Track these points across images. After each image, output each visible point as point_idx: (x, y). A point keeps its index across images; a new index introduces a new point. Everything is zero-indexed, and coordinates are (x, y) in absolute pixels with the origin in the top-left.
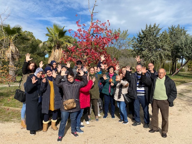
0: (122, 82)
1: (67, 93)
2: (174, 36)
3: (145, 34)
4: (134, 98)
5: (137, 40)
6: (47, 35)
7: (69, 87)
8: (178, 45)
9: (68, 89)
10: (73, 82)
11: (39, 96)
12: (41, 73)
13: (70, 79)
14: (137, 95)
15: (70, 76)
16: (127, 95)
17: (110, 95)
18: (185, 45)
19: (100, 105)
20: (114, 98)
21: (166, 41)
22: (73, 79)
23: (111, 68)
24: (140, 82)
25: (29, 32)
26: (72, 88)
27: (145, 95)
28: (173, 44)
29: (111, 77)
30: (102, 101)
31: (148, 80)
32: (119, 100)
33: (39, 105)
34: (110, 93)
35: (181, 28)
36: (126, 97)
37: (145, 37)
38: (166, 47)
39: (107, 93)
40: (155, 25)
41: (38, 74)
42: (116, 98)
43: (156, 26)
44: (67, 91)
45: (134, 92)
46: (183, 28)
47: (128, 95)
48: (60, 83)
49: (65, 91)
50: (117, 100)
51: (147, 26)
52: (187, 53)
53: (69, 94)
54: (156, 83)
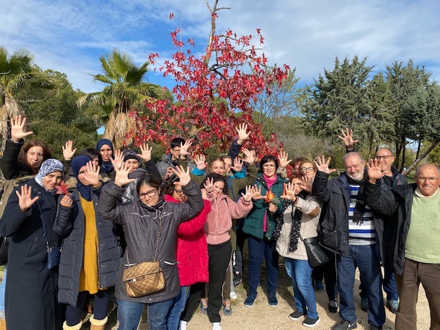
0: (301, 203)
1: (136, 243)
2: (401, 86)
3: (334, 82)
4: (340, 251)
5: (315, 95)
6: (98, 77)
7: (143, 221)
8: (413, 107)
9: (138, 227)
10: (157, 207)
11: (50, 250)
12: (58, 174)
13: (147, 197)
14: (350, 244)
15: (146, 188)
16: (315, 241)
17: (265, 238)
18: (428, 108)
19: (234, 263)
20: (277, 249)
21: (384, 98)
22: (157, 198)
23: (266, 161)
24: (358, 205)
25: (57, 73)
26: (152, 226)
27: (373, 243)
28: (399, 104)
29: (269, 186)
30: (239, 253)
31: (386, 198)
32: (292, 256)
33: (48, 277)
34: (265, 233)
35: (417, 68)
36: (312, 248)
37: (333, 87)
38: (383, 110)
39: (258, 233)
40: (357, 59)
41: (47, 178)
42: (282, 249)
43: (360, 61)
44: (138, 236)
45: (339, 234)
46: (420, 68)
47: (319, 243)
48: (114, 207)
49: (130, 234)
50: (285, 255)
51: (337, 62)
52: (432, 126)
53: (143, 245)
54: (413, 211)
